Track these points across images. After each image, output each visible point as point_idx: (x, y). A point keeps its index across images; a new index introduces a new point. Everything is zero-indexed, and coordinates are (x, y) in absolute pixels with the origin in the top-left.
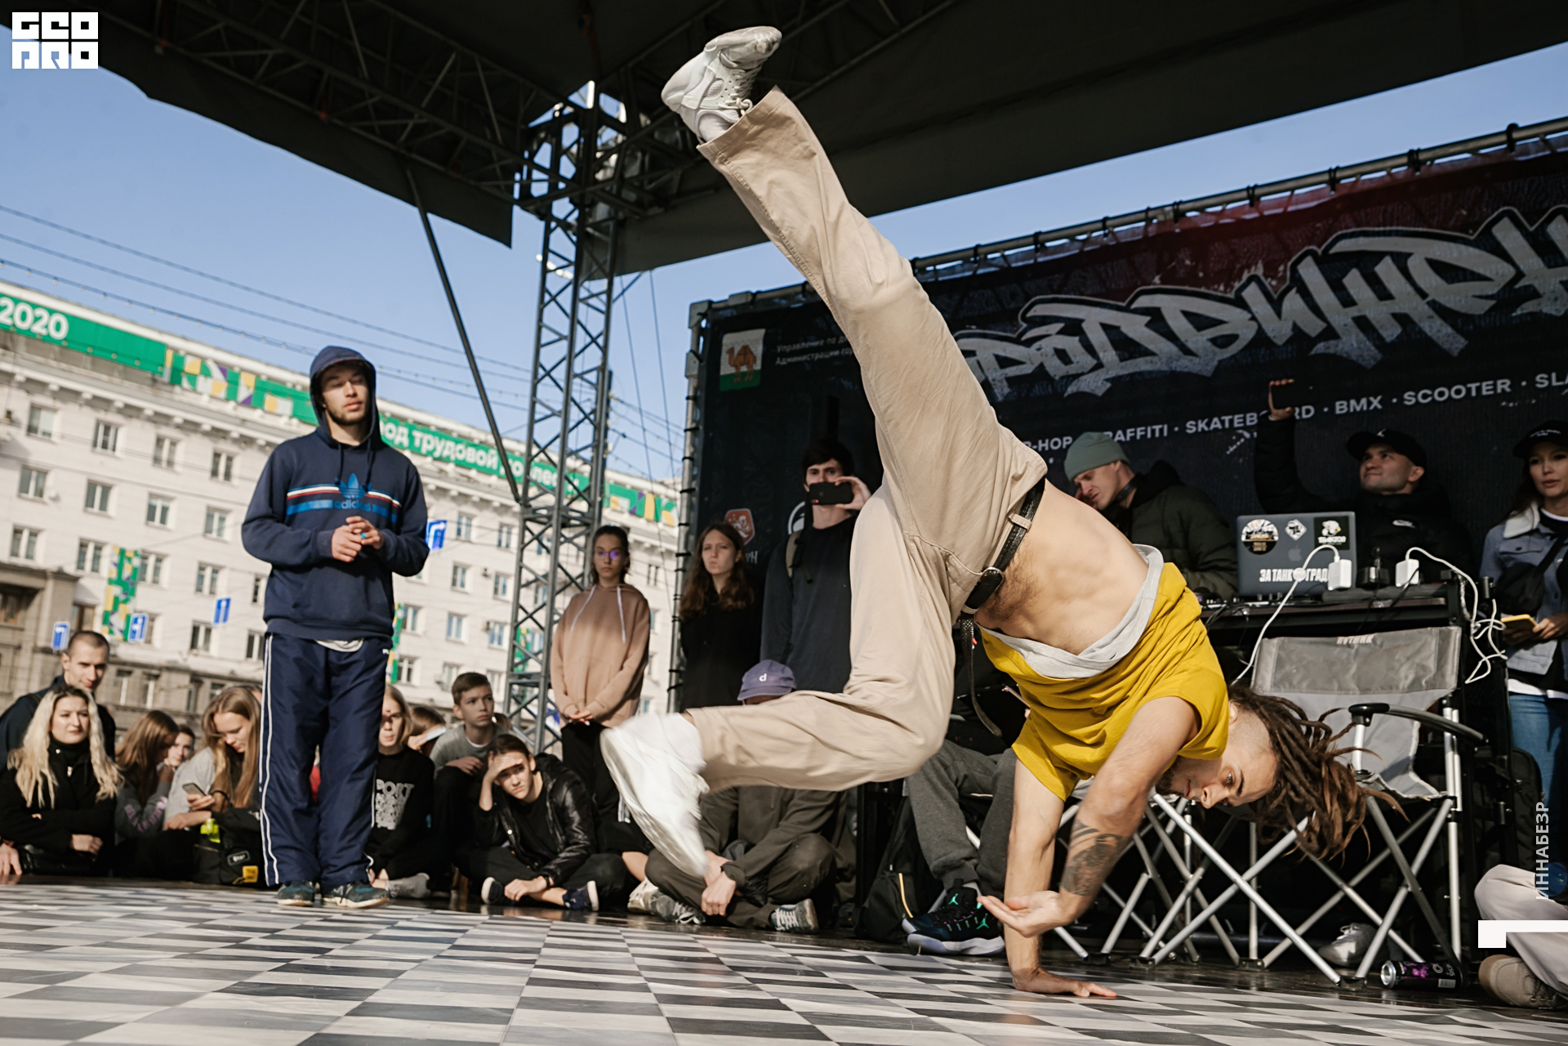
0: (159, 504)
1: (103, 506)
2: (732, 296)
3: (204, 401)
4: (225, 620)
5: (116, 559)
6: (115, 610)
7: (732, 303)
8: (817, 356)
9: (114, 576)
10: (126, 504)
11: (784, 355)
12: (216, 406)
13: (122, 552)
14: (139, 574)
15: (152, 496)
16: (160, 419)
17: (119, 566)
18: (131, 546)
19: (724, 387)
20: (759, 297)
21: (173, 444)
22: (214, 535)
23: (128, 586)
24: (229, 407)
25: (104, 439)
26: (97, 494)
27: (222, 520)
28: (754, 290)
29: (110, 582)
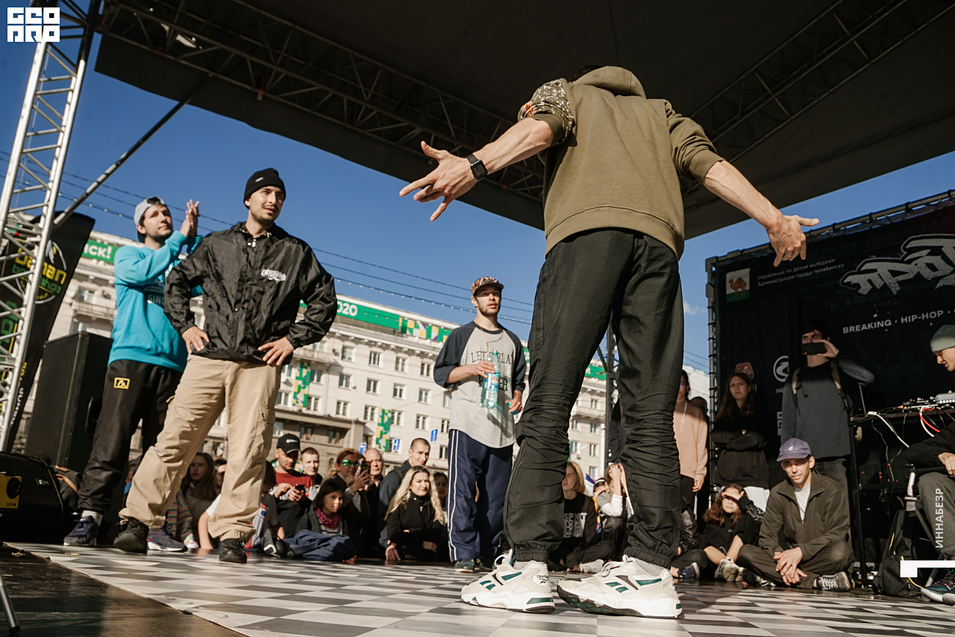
0: (398, 388)
1: (374, 390)
2: (728, 253)
3: (416, 340)
4: (435, 440)
5: (381, 414)
6: (381, 437)
7: (729, 257)
8: (781, 280)
9: (380, 422)
10: (384, 388)
11: (762, 281)
12: (422, 342)
13: (383, 411)
14: (391, 420)
15: (395, 385)
16: (398, 349)
17: (382, 417)
18: (387, 408)
19: (729, 300)
20: (744, 252)
21: (404, 360)
22: (423, 401)
23: (386, 426)
24: (428, 342)
25: (374, 358)
26: (371, 385)
27: (426, 394)
28: (741, 249)
29: (379, 424)
